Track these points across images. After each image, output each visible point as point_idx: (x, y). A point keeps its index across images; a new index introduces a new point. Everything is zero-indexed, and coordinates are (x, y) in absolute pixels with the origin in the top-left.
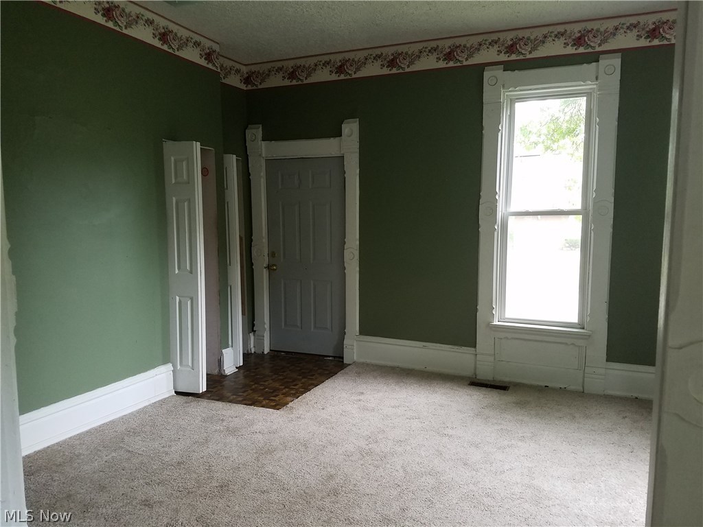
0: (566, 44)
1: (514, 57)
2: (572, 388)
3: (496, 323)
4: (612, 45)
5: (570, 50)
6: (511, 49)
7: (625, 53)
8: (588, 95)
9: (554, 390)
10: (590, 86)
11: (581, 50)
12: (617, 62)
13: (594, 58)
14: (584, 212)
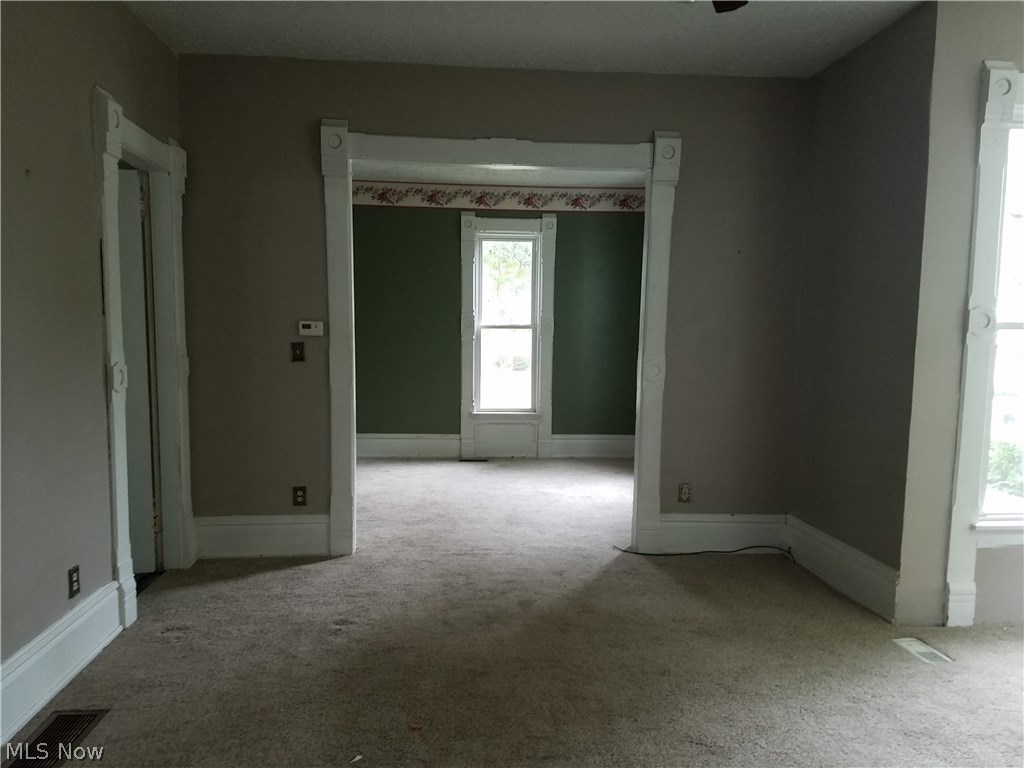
0: (520, 202)
1: (482, 207)
2: (530, 456)
3: (475, 412)
4: (550, 207)
5: (522, 207)
6: (480, 200)
7: (560, 214)
8: (534, 241)
9: (518, 459)
10: (535, 234)
11: (530, 208)
12: (554, 220)
13: (538, 215)
14: (533, 326)
